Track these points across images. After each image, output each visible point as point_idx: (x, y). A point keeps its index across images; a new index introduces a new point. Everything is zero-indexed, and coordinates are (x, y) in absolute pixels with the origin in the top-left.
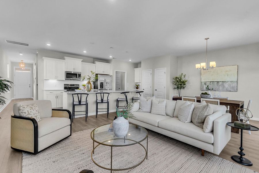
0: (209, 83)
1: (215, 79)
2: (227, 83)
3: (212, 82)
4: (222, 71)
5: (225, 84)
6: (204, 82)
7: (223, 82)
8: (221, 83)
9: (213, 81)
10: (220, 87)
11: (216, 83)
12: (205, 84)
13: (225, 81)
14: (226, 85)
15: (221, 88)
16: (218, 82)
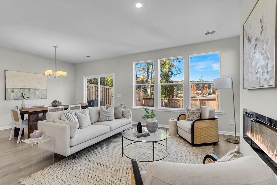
0: (18, 90)
1: (26, 86)
2: (39, 91)
3: (22, 90)
4: (33, 78)
5: (36, 91)
6: (11, 90)
7: (34, 89)
8: (32, 90)
9: (24, 89)
10: (32, 94)
11: (27, 90)
12: (13, 91)
13: (37, 89)
14: (38, 93)
15: (32, 96)
16: (29, 89)
